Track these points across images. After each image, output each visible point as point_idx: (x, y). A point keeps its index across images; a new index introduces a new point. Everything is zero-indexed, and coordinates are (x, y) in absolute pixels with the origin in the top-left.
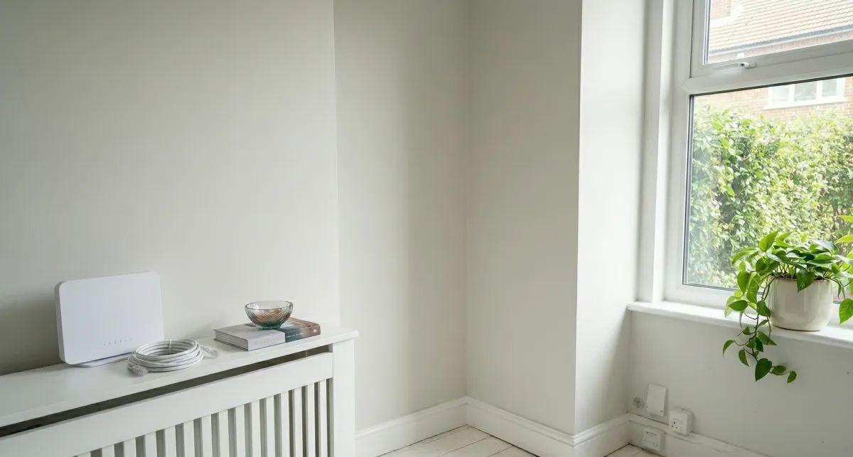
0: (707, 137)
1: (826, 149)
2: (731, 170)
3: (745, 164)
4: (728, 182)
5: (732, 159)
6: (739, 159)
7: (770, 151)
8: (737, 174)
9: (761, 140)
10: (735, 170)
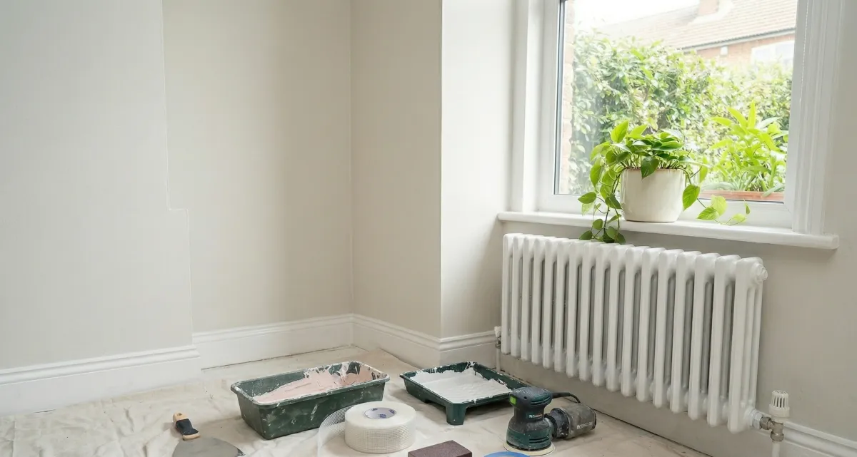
0: (626, 65)
1: (767, 91)
2: (657, 104)
3: (673, 98)
4: (652, 116)
5: (657, 92)
6: (667, 93)
7: (699, 87)
8: (662, 109)
9: (690, 76)
10: (661, 104)
